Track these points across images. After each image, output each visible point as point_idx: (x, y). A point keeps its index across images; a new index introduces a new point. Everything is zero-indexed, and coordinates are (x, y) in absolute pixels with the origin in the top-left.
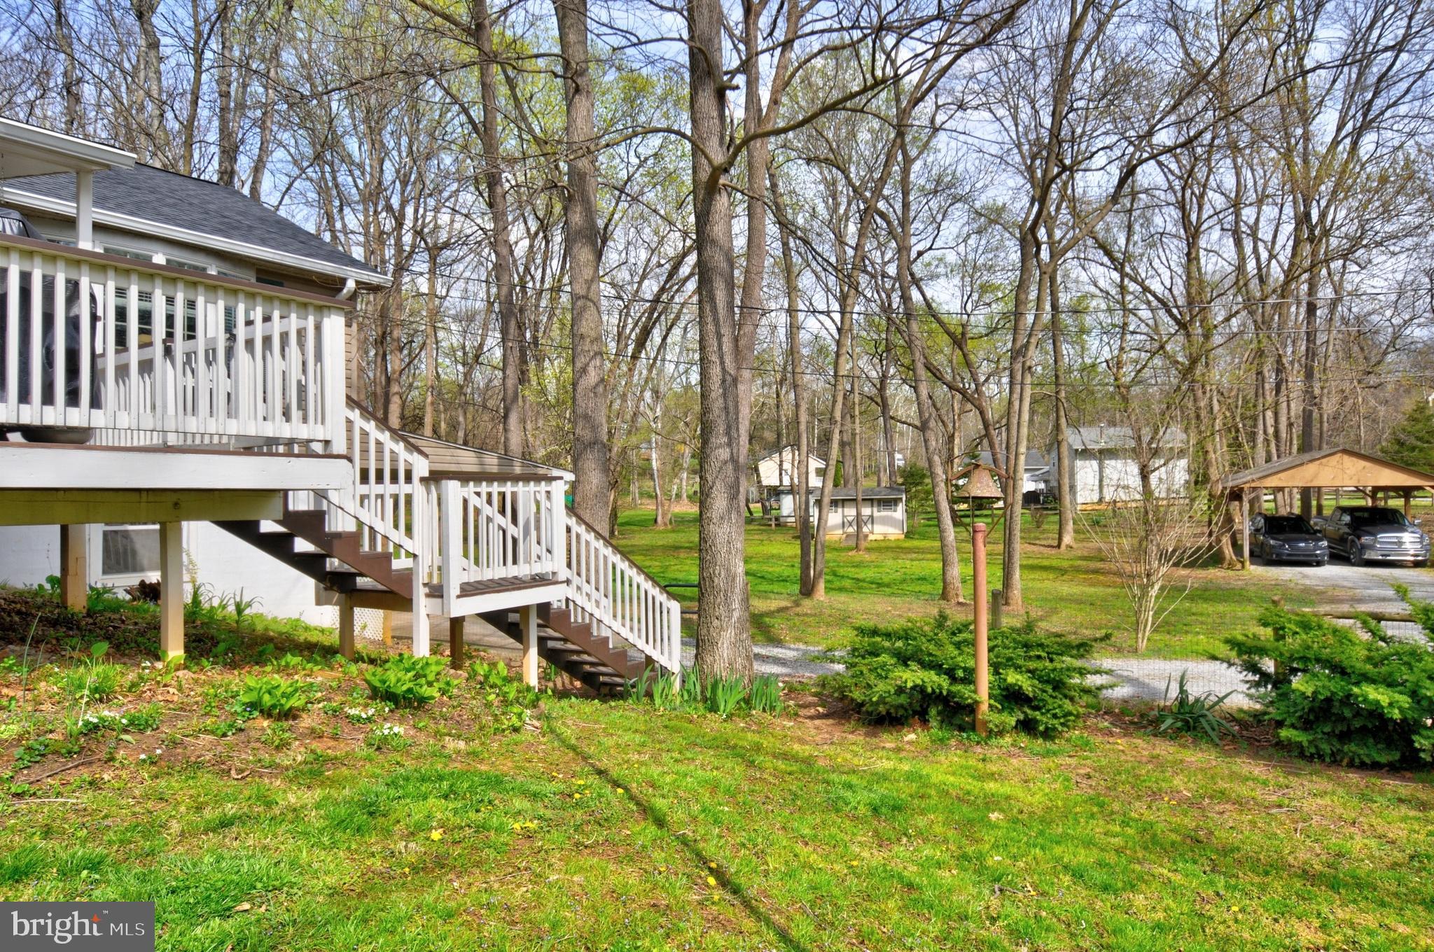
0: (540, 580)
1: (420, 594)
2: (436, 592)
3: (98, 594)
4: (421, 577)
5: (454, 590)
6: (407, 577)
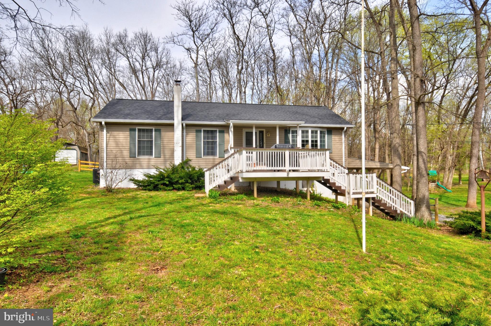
0: (372, 193)
1: (346, 194)
2: (349, 194)
3: (301, 191)
4: (347, 191)
5: (351, 193)
6: (344, 191)
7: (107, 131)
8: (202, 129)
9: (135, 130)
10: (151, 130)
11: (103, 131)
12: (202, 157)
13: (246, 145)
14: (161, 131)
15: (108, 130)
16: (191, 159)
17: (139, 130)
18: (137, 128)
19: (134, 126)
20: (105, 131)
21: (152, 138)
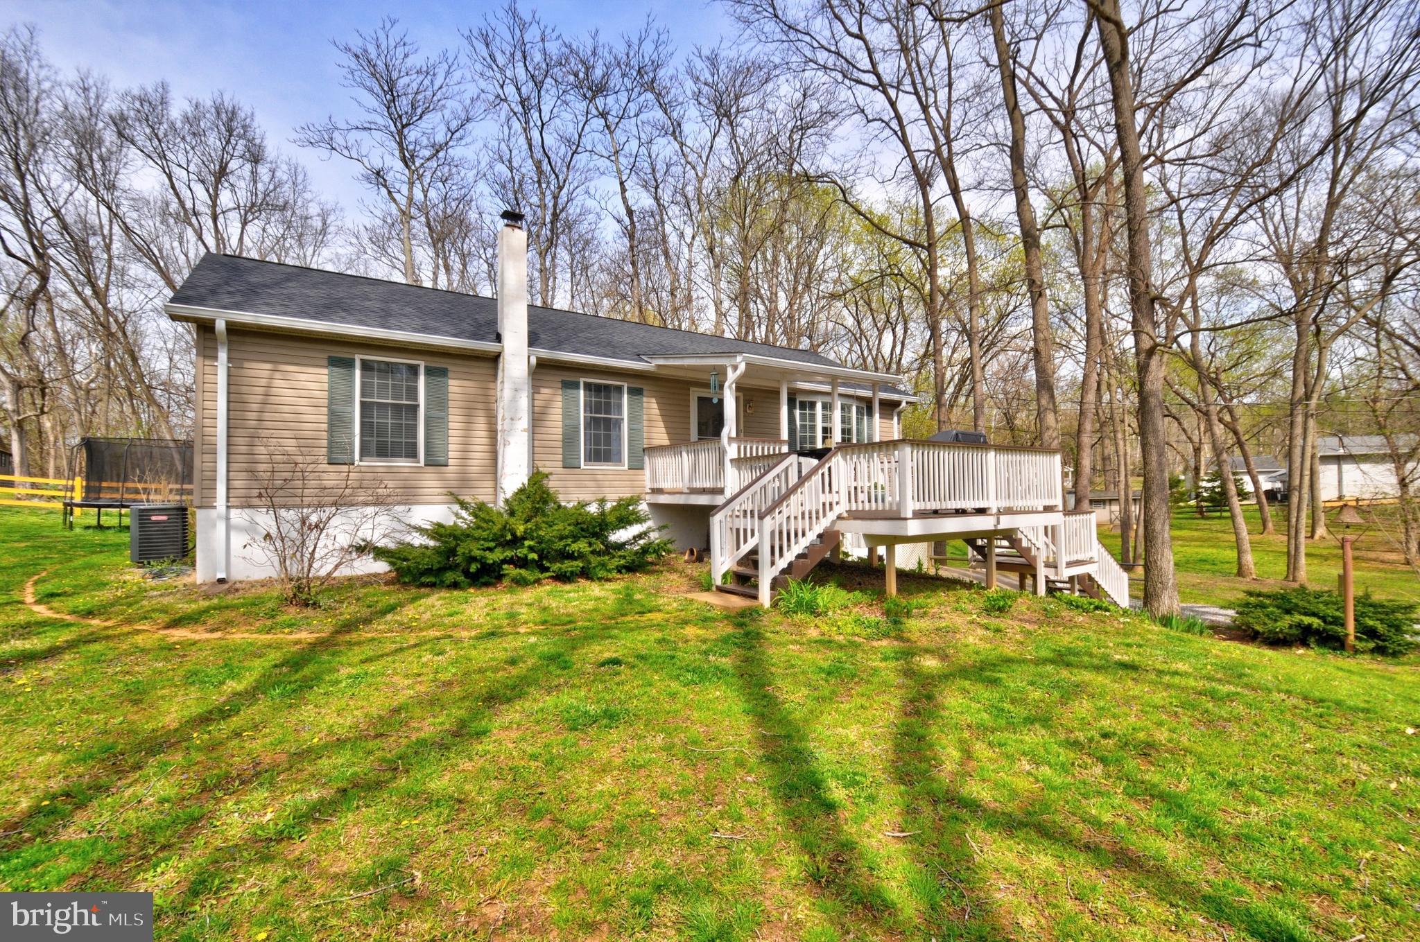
7: (229, 359)
8: (582, 380)
9: (349, 364)
10: (414, 370)
11: (215, 358)
12: (582, 466)
13: (700, 432)
14: (450, 374)
15: (235, 355)
16: (545, 470)
17: (366, 366)
18: (358, 358)
19: (345, 349)
20: (223, 355)
21: (416, 398)
